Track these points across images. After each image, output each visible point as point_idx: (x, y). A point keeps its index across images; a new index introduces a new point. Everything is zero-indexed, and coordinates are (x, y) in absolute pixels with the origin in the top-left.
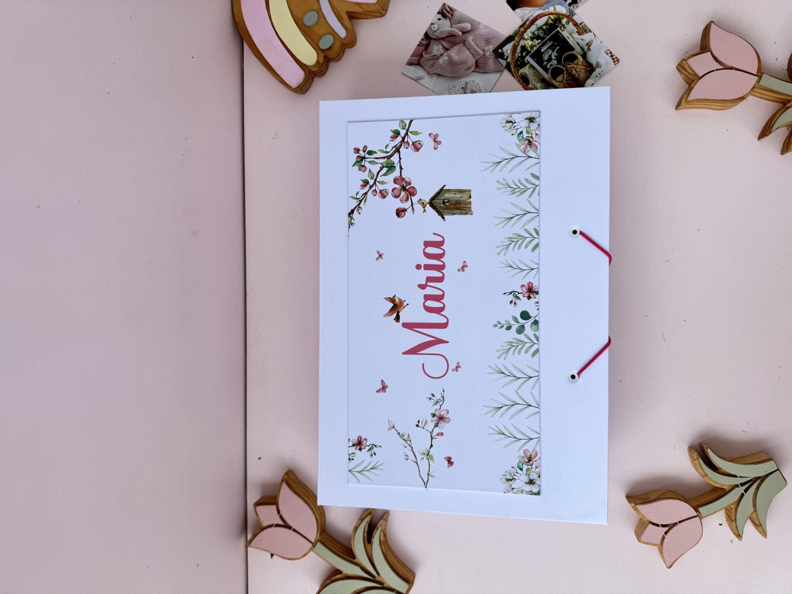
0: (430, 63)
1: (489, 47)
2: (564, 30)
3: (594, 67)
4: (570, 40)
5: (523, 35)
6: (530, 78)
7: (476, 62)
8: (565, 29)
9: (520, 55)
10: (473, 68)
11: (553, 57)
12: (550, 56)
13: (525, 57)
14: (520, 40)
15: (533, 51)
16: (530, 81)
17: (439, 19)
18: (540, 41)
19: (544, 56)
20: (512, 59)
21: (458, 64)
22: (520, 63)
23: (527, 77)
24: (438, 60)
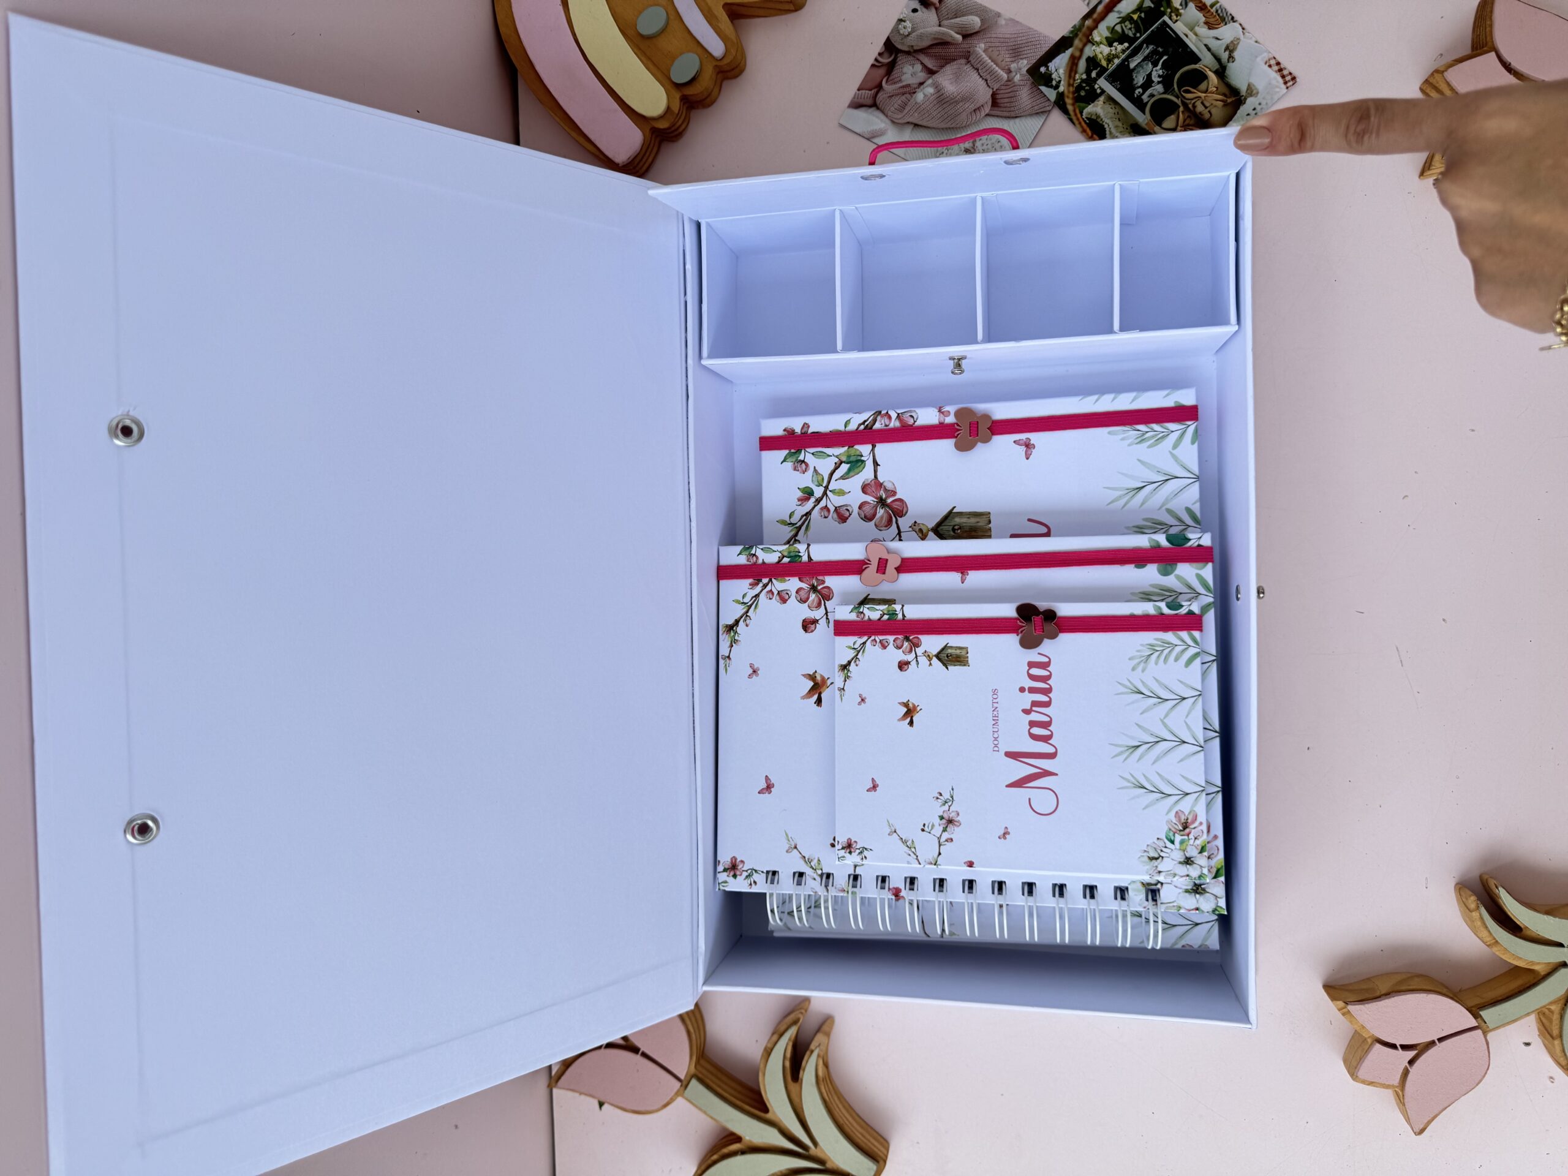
0: (898, 101)
1: (1020, 63)
2: (1177, 21)
3: (1241, 95)
4: (1190, 40)
5: (1091, 34)
6: (1106, 123)
7: (994, 96)
8: (1179, 17)
9: (1084, 77)
10: (987, 109)
11: (1155, 77)
12: (1149, 76)
13: (1095, 80)
14: (1085, 45)
15: (1112, 68)
16: (1107, 129)
17: (915, 11)
18: (1126, 45)
19: (1136, 76)
20: (1069, 85)
21: (956, 102)
22: (1086, 94)
23: (1101, 122)
24: (915, 95)
